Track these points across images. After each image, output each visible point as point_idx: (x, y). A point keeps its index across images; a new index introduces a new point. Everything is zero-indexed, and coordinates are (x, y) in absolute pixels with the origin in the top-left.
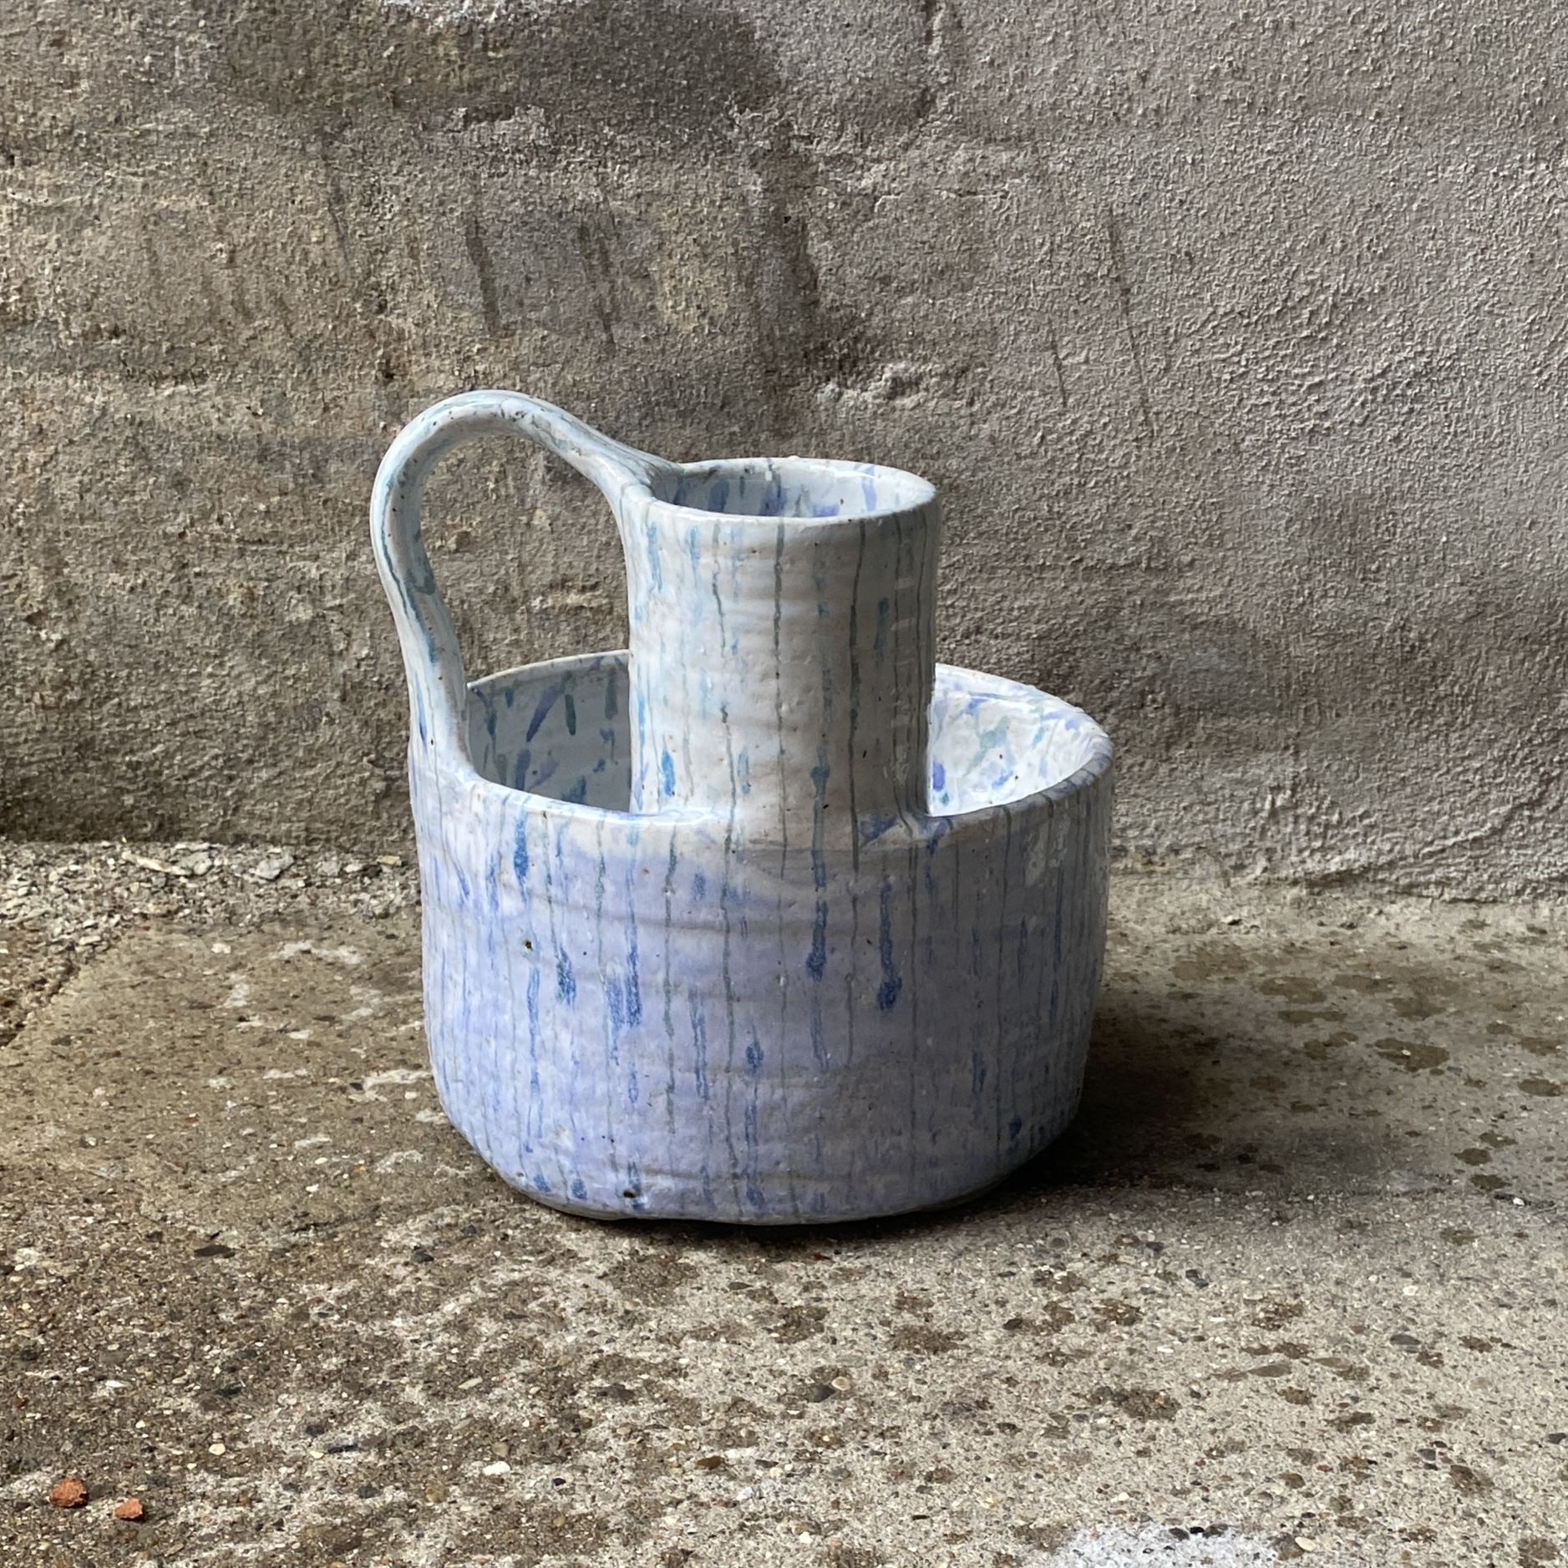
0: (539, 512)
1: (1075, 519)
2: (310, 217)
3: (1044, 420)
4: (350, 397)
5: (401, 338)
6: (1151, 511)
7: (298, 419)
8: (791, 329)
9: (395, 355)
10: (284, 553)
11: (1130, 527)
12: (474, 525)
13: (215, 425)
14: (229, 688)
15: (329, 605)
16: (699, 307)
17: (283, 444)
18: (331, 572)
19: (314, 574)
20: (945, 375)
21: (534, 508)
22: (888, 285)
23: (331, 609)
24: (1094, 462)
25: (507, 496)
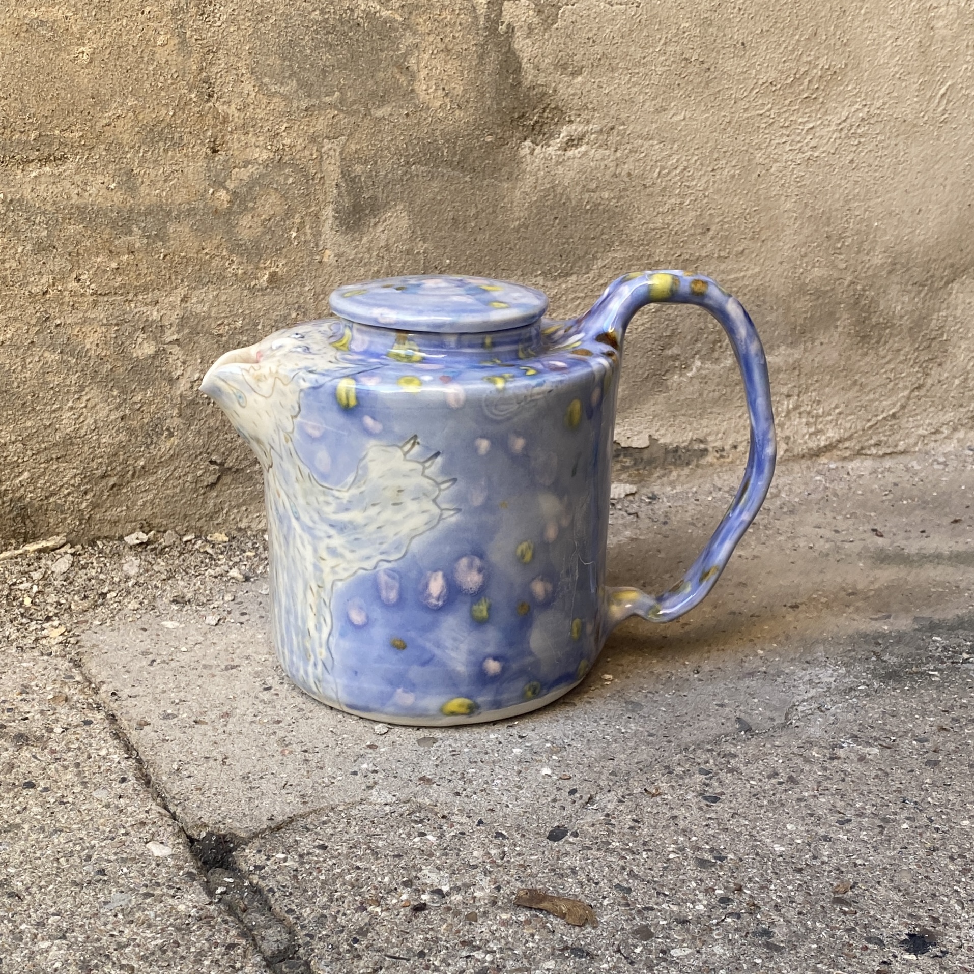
0: (328, 252)
1: (678, 228)
2: (155, 25)
3: (660, 161)
4: (185, 171)
5: (225, 121)
6: (721, 218)
7: (144, 190)
8: (504, 104)
9: (220, 135)
10: (131, 301)
11: (708, 230)
12: (280, 266)
13: (75, 200)
14: (86, 418)
15: (168, 340)
16: (444, 89)
17: (131, 211)
18: (169, 313)
19: (155, 315)
20: (601, 132)
21: (325, 249)
22: (566, 69)
23: (170, 343)
24: (688, 187)
25: (305, 242)
